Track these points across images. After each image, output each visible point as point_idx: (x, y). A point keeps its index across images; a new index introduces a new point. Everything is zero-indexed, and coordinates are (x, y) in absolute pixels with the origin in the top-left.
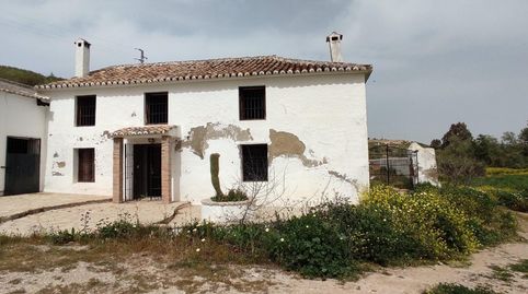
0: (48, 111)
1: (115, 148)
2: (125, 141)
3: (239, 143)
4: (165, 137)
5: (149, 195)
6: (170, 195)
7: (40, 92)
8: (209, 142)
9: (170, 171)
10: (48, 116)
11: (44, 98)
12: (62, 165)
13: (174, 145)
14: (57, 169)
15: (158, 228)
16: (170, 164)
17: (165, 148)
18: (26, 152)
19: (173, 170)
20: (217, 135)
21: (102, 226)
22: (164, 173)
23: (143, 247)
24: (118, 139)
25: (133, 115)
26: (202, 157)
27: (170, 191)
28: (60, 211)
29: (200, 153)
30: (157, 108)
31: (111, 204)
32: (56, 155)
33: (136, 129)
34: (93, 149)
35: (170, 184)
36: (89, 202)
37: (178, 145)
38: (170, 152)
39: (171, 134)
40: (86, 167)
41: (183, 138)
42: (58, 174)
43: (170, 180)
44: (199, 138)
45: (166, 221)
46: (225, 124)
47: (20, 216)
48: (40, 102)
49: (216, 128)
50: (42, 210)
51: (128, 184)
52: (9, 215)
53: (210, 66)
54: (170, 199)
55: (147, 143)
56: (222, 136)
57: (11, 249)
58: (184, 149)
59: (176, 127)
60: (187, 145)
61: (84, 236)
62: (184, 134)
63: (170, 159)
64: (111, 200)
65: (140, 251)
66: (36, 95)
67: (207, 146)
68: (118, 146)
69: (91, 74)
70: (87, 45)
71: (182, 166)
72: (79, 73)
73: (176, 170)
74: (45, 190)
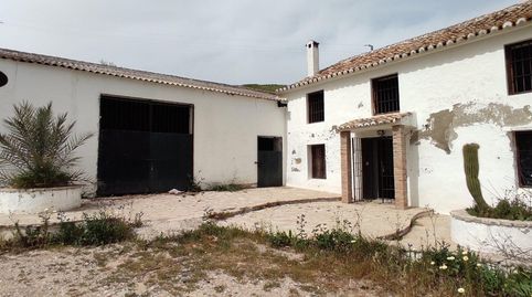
0: (286, 110)
1: (342, 143)
2: (353, 135)
3: (509, 129)
4: (396, 127)
5: (380, 197)
6: (406, 199)
7: (280, 95)
8: (459, 130)
9: (404, 169)
10: (287, 115)
11: (283, 99)
12: (299, 161)
13: (409, 137)
14: (295, 166)
15: (386, 247)
16: (404, 161)
17: (397, 141)
18: (272, 149)
19: (408, 168)
20: (469, 120)
21: (319, 232)
22: (397, 172)
23: (363, 274)
24: (345, 133)
25: (360, 105)
26: (448, 151)
27: (405, 193)
28: (293, 206)
29: (444, 145)
30: (386, 94)
31: (340, 203)
32: (294, 152)
33: (362, 121)
34: (323, 145)
35: (405, 185)
36: (319, 200)
37: (414, 136)
38: (404, 146)
39: (404, 122)
40: (319, 164)
41: (420, 128)
42: (296, 170)
43: (405, 180)
44: (442, 127)
45: (398, 236)
46: (483, 102)
47: (261, 208)
48: (280, 104)
49: (468, 111)
50: (278, 204)
51: (357, 182)
52: (251, 206)
53: (452, 32)
54: (406, 204)
55: (377, 136)
56: (480, 120)
57: (237, 243)
58: (422, 141)
59: (410, 114)
60: (426, 136)
61: (301, 241)
62: (421, 122)
63: (404, 154)
64: (340, 199)
65: (360, 278)
66: (277, 98)
67: (456, 136)
68: (345, 140)
69: (321, 72)
70: (316, 44)
71: (420, 162)
72: (311, 74)
73: (411, 168)
74: (288, 185)
